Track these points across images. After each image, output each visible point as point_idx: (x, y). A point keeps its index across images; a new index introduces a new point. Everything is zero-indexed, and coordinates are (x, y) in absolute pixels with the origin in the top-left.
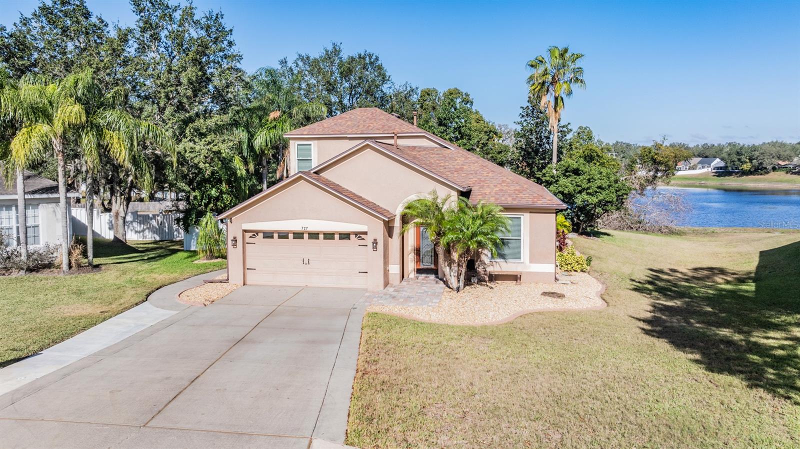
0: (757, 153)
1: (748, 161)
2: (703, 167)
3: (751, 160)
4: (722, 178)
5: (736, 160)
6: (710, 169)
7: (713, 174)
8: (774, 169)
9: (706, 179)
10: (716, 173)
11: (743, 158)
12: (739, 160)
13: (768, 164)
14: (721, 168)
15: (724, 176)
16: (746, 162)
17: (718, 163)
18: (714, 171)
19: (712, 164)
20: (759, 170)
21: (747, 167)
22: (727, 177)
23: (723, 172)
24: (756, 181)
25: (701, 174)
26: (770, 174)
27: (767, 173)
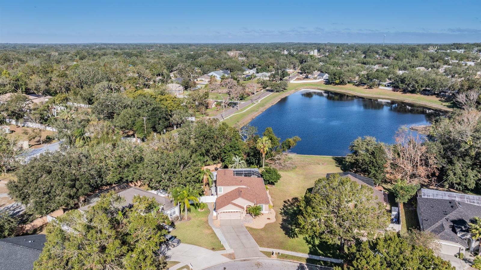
0: (342, 75)
1: (338, 79)
2: (320, 78)
3: (339, 78)
4: (327, 85)
5: (333, 78)
6: (323, 79)
7: (324, 83)
8: (349, 82)
9: (320, 85)
10: (325, 82)
11: (336, 77)
12: (335, 78)
13: (346, 80)
14: (327, 80)
15: (328, 84)
16: (337, 79)
17: (327, 76)
18: (324, 81)
19: (324, 77)
20: (342, 83)
21: (337, 81)
22: (329, 85)
23: (328, 82)
24: (341, 88)
25: (318, 82)
26: (347, 85)
27: (346, 84)
